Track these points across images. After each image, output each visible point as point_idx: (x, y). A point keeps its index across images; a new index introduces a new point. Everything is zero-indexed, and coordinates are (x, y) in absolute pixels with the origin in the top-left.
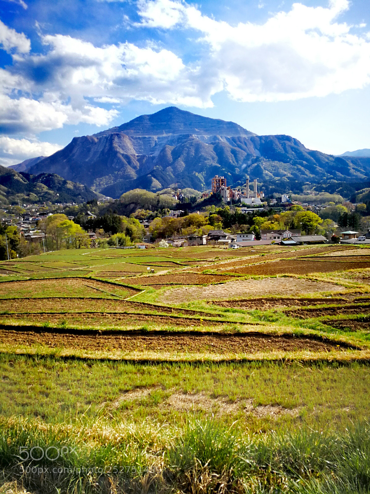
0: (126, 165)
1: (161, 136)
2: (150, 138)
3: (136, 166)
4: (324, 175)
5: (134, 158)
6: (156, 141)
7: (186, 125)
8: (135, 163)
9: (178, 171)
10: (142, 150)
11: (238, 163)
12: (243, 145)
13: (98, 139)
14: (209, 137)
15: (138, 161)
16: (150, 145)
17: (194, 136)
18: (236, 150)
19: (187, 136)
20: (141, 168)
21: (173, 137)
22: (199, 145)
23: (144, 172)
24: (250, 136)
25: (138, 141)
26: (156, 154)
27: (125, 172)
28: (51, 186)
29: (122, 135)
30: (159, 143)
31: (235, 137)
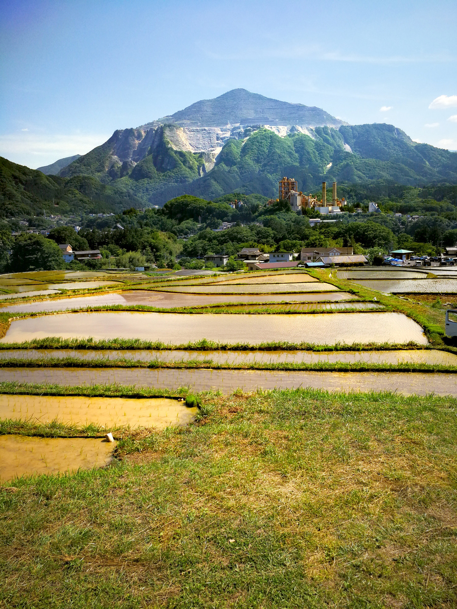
0: (180, 164)
1: (224, 127)
2: (210, 130)
3: (192, 167)
5: (191, 155)
6: (217, 134)
7: (256, 112)
8: (191, 162)
9: (245, 172)
10: (200, 146)
11: (323, 161)
12: (329, 138)
13: (145, 132)
14: (286, 127)
15: (196, 159)
16: (210, 140)
17: (267, 127)
18: (320, 145)
19: (258, 127)
20: (199, 169)
21: (239, 128)
22: (273, 138)
23: (202, 174)
24: (339, 126)
25: (196, 134)
26: (218, 150)
27: (178, 174)
28: (87, 192)
29: (175, 127)
30: (221, 137)
31: (319, 128)
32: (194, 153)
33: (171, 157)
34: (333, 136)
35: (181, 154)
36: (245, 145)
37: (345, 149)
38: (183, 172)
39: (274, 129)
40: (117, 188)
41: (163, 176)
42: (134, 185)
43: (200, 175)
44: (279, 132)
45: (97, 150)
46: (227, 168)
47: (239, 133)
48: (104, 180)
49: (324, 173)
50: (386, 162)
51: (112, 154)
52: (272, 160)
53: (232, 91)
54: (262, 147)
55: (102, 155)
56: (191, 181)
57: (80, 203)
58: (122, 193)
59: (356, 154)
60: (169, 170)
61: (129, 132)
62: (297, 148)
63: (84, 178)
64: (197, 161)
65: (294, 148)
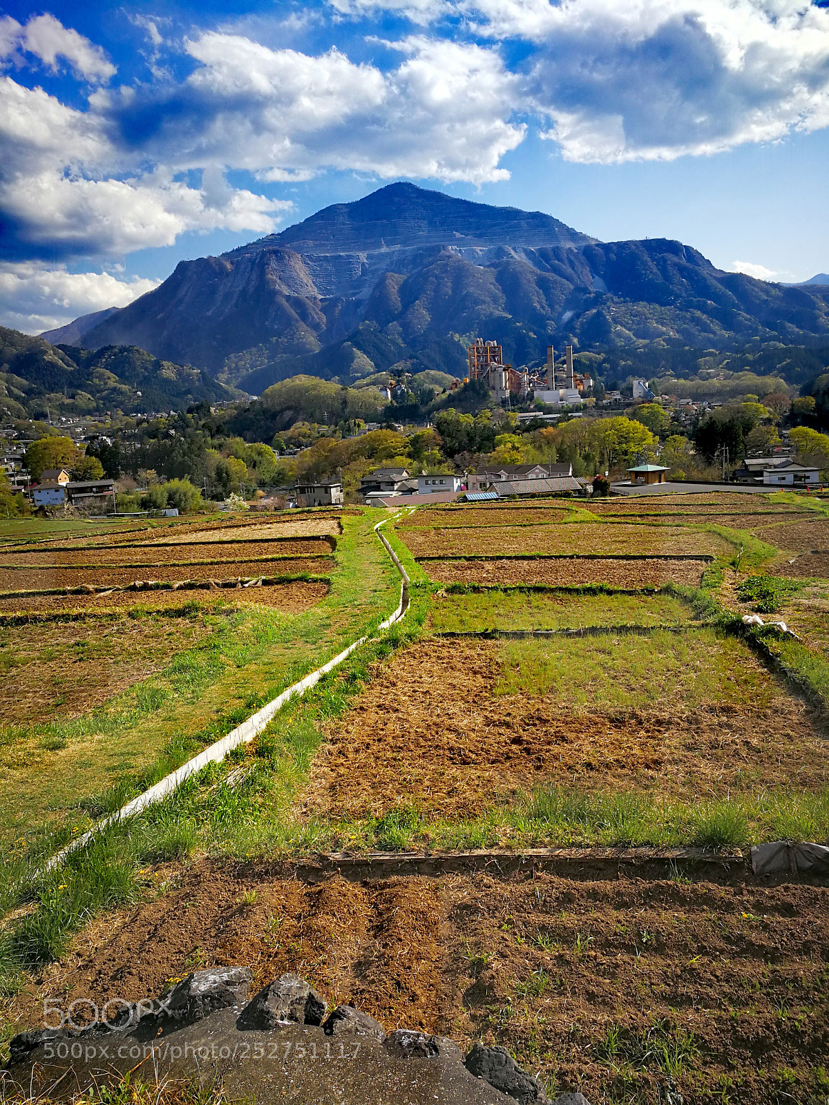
0: (297, 320)
1: (376, 252)
2: (349, 257)
3: (318, 324)
4: (755, 332)
5: (314, 304)
6: (363, 264)
7: (432, 223)
8: (315, 316)
9: (415, 332)
10: (333, 287)
11: (554, 308)
12: (564, 267)
13: (232, 263)
14: (486, 250)
15: (324, 310)
16: (350, 275)
17: (452, 250)
22: (463, 270)
24: (583, 245)
25: (324, 265)
26: (366, 293)
27: (292, 339)
28: (127, 374)
29: (286, 253)
30: (370, 269)
32: (321, 300)
33: (279, 307)
34: (571, 264)
35: (297, 303)
36: (414, 283)
38: (303, 334)
45: (146, 300)
47: (403, 261)
53: (388, 188)
54: (443, 285)
57: (115, 394)
60: (277, 331)
61: (205, 265)
62: (507, 286)
63: (122, 349)
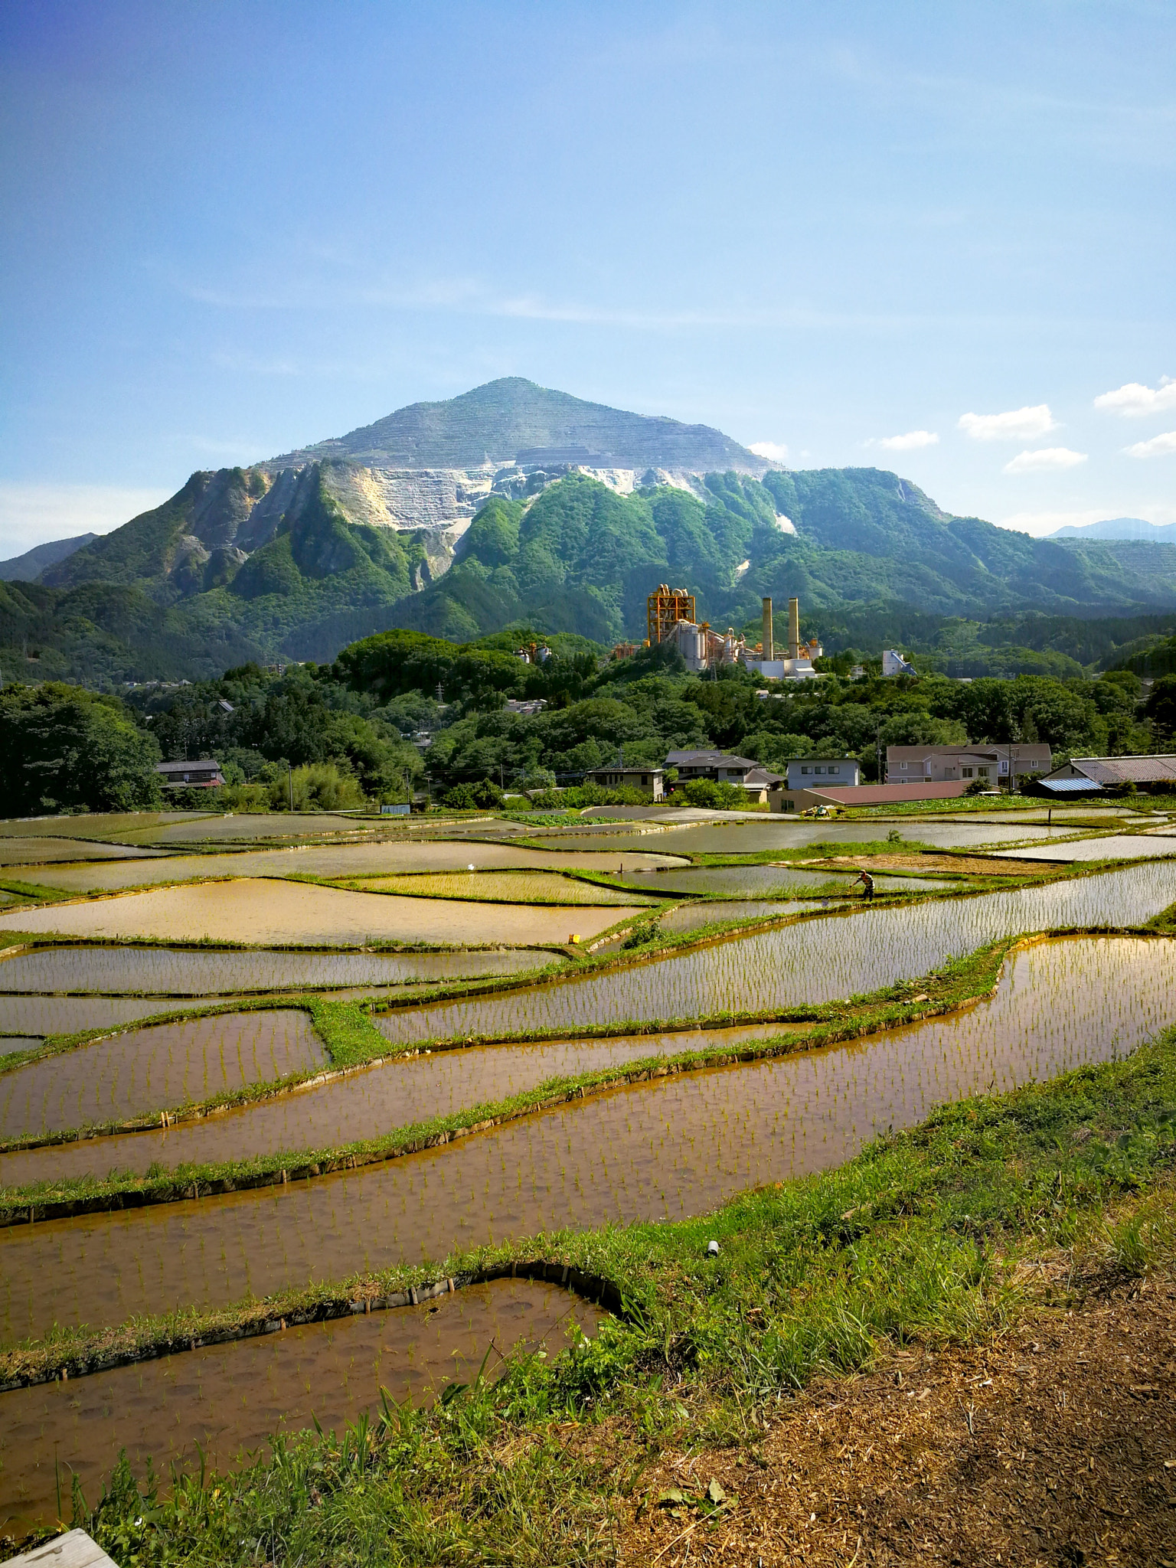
0: (364, 559)
1: (477, 470)
2: (441, 475)
5: (389, 536)
6: (459, 485)
7: (556, 434)
8: (392, 555)
9: (533, 581)
10: (416, 515)
11: (726, 555)
12: (740, 500)
13: (271, 477)
14: (631, 472)
15: (403, 547)
16: (440, 499)
17: (583, 470)
18: (719, 516)
19: (562, 471)
20: (412, 572)
21: (514, 471)
22: (600, 497)
23: (420, 584)
24: (764, 471)
25: (404, 484)
26: (461, 526)
27: (357, 584)
28: (115, 626)
29: (349, 465)
30: (469, 493)
31: (715, 474)
32: (400, 532)
33: (339, 539)
34: (749, 496)
35: (366, 533)
36: (531, 514)
37: (779, 527)
38: (373, 578)
39: (601, 476)
40: (196, 617)
41: (318, 588)
42: (242, 609)
43: (415, 587)
44: (615, 483)
45: (143, 522)
46: (484, 571)
47: (516, 482)
48: (160, 597)
49: (730, 584)
50: (885, 559)
51: (184, 532)
52: (601, 552)
53: (495, 384)
54: (573, 518)
55: (157, 534)
56: (391, 600)
57: (98, 652)
58: (209, 629)
59: (806, 538)
60: (334, 572)
61: (230, 478)
62: (662, 522)
63: (108, 591)
64: (408, 552)
65: (653, 524)
